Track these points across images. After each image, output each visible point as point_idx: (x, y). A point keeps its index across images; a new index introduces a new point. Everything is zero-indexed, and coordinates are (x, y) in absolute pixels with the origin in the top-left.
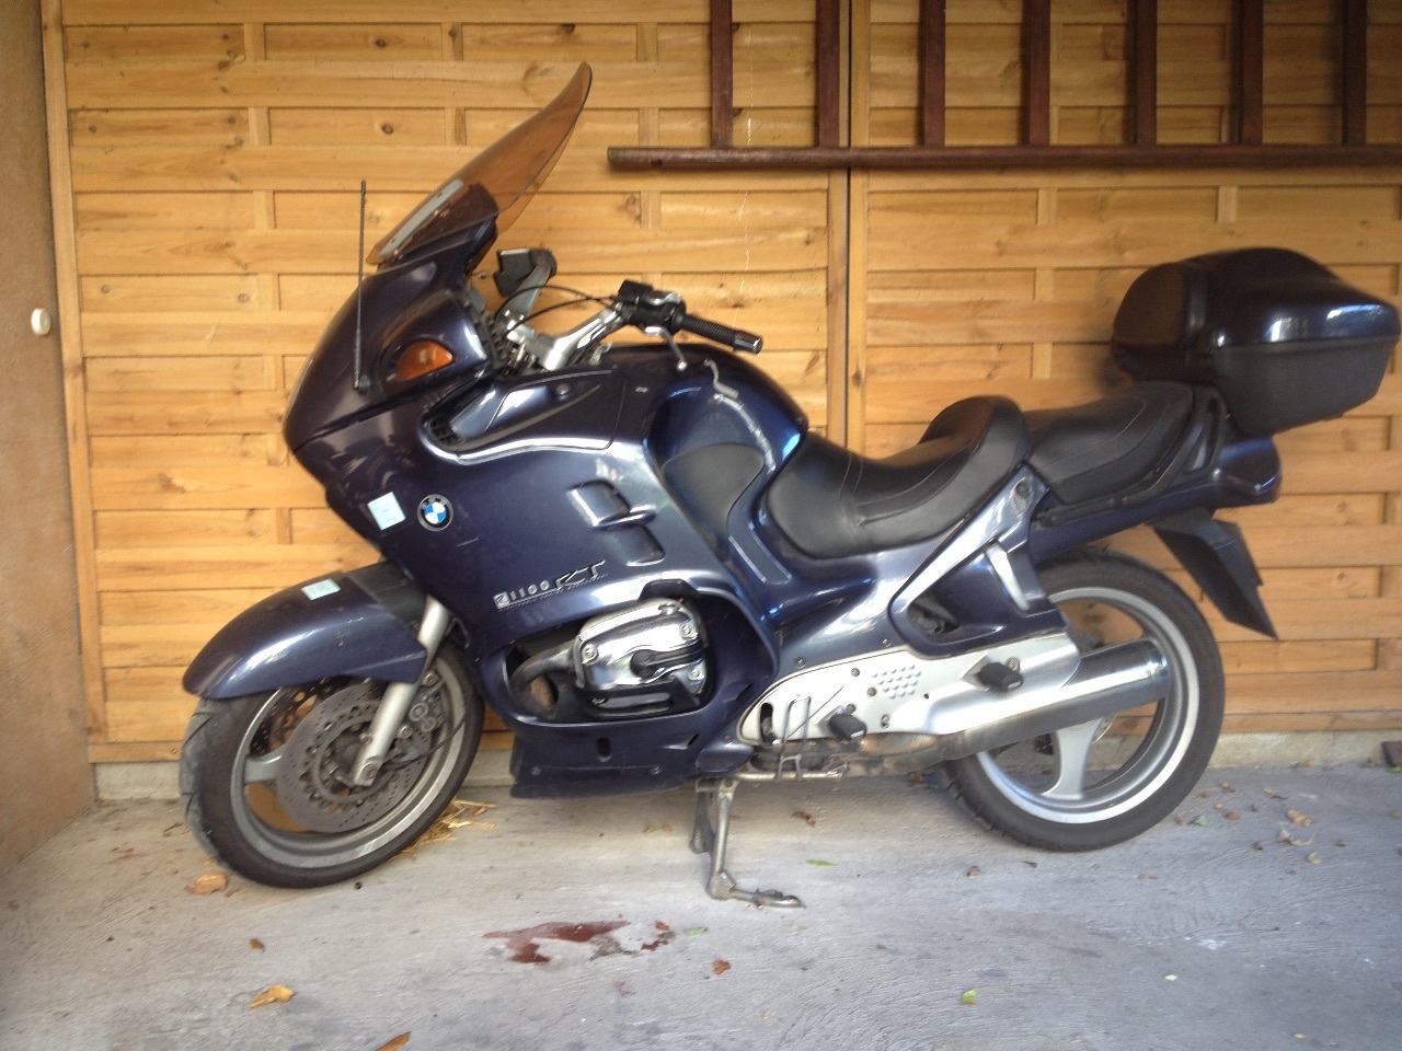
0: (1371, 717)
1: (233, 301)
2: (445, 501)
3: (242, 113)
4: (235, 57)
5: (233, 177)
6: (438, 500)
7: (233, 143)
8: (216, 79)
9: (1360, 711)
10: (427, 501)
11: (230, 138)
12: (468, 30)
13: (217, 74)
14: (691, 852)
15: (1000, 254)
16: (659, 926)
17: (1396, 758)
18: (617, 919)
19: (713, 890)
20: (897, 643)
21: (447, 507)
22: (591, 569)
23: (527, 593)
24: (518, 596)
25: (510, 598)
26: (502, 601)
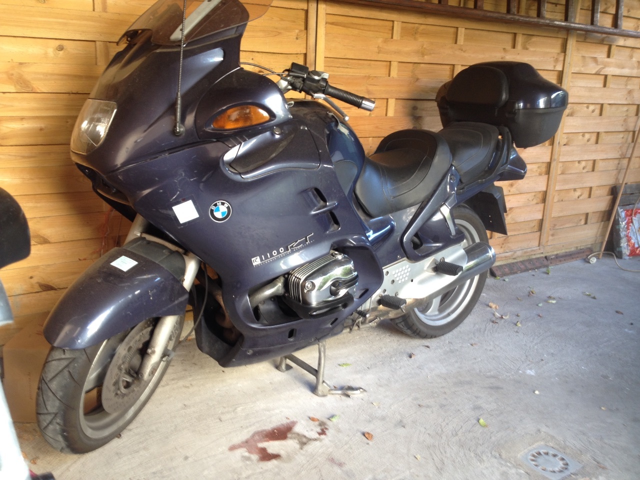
2: (227, 205)
6: (223, 204)
10: (216, 205)
14: (280, 372)
15: (379, 53)
16: (313, 419)
17: (497, 273)
18: (288, 421)
19: (320, 393)
20: (402, 257)
21: (228, 208)
22: (306, 239)
23: (272, 256)
24: (266, 258)
25: (261, 260)
26: (256, 261)
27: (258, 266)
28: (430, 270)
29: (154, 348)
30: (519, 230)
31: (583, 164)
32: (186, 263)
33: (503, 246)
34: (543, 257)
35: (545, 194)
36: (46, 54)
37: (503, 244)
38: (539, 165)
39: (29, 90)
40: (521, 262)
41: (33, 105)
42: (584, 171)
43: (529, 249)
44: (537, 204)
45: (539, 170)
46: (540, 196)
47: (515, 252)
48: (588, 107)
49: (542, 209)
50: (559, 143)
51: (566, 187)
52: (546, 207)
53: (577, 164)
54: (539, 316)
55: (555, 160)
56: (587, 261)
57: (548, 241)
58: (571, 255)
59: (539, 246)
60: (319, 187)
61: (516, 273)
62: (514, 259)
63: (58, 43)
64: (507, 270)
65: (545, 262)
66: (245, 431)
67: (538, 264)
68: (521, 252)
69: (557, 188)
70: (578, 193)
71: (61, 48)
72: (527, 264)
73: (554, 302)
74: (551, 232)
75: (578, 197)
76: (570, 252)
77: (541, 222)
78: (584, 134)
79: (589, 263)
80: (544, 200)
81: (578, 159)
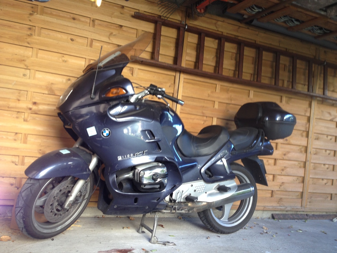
0: (271, 208)
1: (22, 75)
2: (109, 130)
3: (34, 28)
4: (34, 13)
5: (28, 43)
6: (107, 130)
7: (29, 34)
8: (28, 17)
9: (269, 206)
10: (104, 130)
11: (29, 33)
12: (96, 21)
13: (29, 16)
14: (138, 233)
15: (209, 97)
16: (143, 249)
17: (275, 217)
18: (131, 248)
19: (152, 241)
20: (201, 179)
21: (109, 132)
22: (144, 152)
23: (127, 157)
24: (124, 157)
25: (122, 158)
26: (120, 158)
27: (120, 161)
28: (216, 189)
29: (72, 193)
30: (289, 196)
31: (327, 166)
32: (92, 158)
33: (279, 203)
34: (305, 214)
35: (304, 178)
36: (63, 81)
37: (279, 201)
38: (300, 162)
39: (54, 94)
40: (291, 214)
41: (54, 100)
42: (328, 170)
43: (295, 208)
44: (299, 183)
45: (299, 165)
46: (301, 179)
47: (286, 207)
48: (327, 137)
49: (302, 186)
50: (310, 152)
51: (317, 177)
52: (304, 186)
53: (323, 166)
54: (289, 235)
55: (308, 161)
56: (332, 220)
57: (307, 205)
58: (322, 216)
59: (301, 207)
60: (152, 130)
61: (287, 219)
62: (287, 211)
63: (68, 78)
64: (281, 216)
65: (306, 217)
66: (109, 248)
67: (301, 217)
68: (290, 208)
69: (311, 176)
70: (325, 181)
71: (69, 80)
72: (294, 216)
73: (301, 232)
74: (309, 200)
75: (325, 184)
76: (322, 214)
77: (302, 193)
78: (326, 150)
79: (333, 221)
80: (303, 182)
81: (323, 162)
